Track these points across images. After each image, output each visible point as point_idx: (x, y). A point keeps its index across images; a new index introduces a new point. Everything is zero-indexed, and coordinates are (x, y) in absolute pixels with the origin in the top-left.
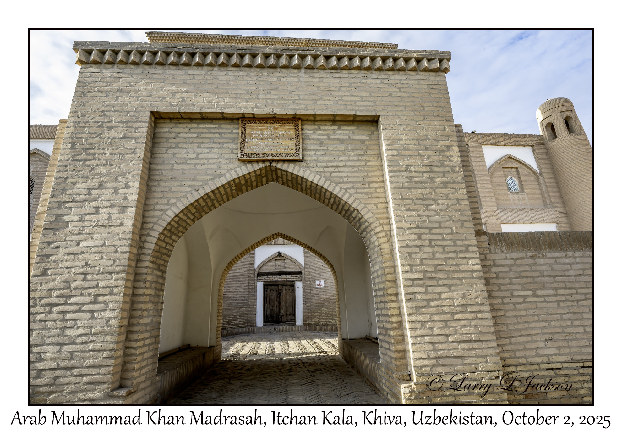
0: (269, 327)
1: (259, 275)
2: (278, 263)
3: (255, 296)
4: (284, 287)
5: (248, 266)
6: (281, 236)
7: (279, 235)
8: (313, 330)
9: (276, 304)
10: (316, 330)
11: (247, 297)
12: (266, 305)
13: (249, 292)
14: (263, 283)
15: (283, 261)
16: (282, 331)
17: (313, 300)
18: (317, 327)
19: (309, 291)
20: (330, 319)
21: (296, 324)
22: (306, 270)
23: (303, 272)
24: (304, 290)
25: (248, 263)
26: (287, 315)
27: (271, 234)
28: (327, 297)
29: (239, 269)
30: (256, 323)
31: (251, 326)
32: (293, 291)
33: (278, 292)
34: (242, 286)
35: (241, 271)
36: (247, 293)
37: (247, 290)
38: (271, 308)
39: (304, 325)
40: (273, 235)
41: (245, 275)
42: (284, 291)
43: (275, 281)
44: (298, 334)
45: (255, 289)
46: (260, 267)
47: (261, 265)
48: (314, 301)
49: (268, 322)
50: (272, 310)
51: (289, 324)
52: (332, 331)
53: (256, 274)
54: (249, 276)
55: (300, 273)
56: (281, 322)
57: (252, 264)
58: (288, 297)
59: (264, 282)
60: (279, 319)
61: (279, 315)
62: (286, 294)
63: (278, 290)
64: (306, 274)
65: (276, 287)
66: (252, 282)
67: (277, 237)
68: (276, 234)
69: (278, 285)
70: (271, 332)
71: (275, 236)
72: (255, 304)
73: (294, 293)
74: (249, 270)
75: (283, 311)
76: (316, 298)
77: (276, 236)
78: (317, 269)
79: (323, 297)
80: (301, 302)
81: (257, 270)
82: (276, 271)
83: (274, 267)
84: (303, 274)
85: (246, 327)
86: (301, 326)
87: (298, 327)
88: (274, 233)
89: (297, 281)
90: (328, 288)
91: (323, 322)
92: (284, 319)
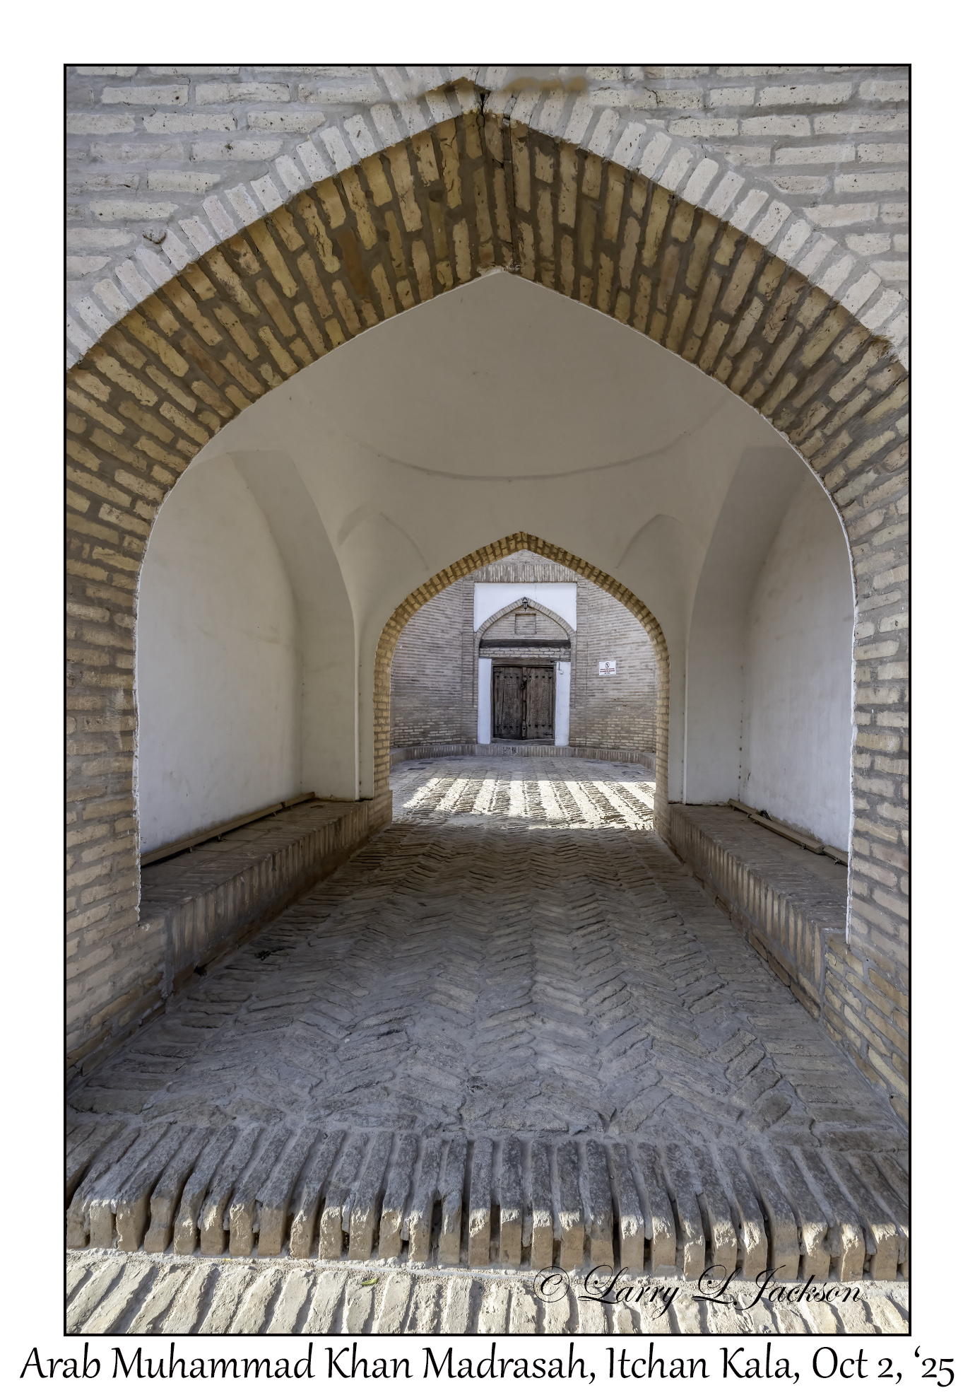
0: (501, 746)
1: (483, 644)
2: (522, 621)
3: (474, 686)
4: (533, 670)
5: (459, 626)
6: (529, 543)
7: (522, 541)
8: (588, 757)
9: (517, 702)
10: (594, 757)
11: (458, 688)
12: (497, 705)
13: (462, 679)
14: (490, 661)
15: (532, 618)
16: (528, 755)
17: (591, 699)
18: (597, 751)
19: (584, 681)
20: (624, 738)
21: (554, 744)
22: (580, 639)
23: (573, 642)
24: (574, 679)
25: (460, 620)
26: (536, 726)
27: (502, 536)
28: (620, 695)
29: (443, 631)
30: (477, 737)
31: (467, 742)
32: (552, 679)
33: (520, 681)
34: (450, 666)
35: (447, 636)
36: (458, 680)
37: (459, 673)
38: (506, 710)
39: (571, 745)
40: (507, 539)
41: (455, 643)
42: (533, 678)
43: (516, 659)
44: (559, 764)
45: (474, 672)
46: (485, 630)
47: (488, 625)
48: (593, 702)
49: (501, 736)
50: (508, 714)
51: (541, 743)
52: (626, 762)
53: (477, 643)
54: (463, 647)
55: (567, 644)
56: (525, 738)
57: (469, 622)
58: (540, 690)
59: (494, 659)
60: (521, 732)
61: (521, 725)
62: (537, 685)
63: (520, 675)
64: (580, 647)
65: (517, 671)
66: (469, 658)
67: (519, 546)
68: (515, 536)
69: (520, 667)
70: (504, 755)
71: (513, 542)
72: (474, 702)
73: (554, 684)
74: (462, 633)
75: (530, 718)
76: (598, 695)
77: (517, 543)
78: (602, 637)
79: (613, 694)
80: (568, 703)
81: (479, 635)
82: (517, 637)
83: (513, 629)
84: (573, 646)
85: (458, 742)
86: (564, 749)
87: (558, 749)
88: (510, 534)
89: (560, 659)
90: (625, 677)
91: (609, 743)
92: (531, 731)
